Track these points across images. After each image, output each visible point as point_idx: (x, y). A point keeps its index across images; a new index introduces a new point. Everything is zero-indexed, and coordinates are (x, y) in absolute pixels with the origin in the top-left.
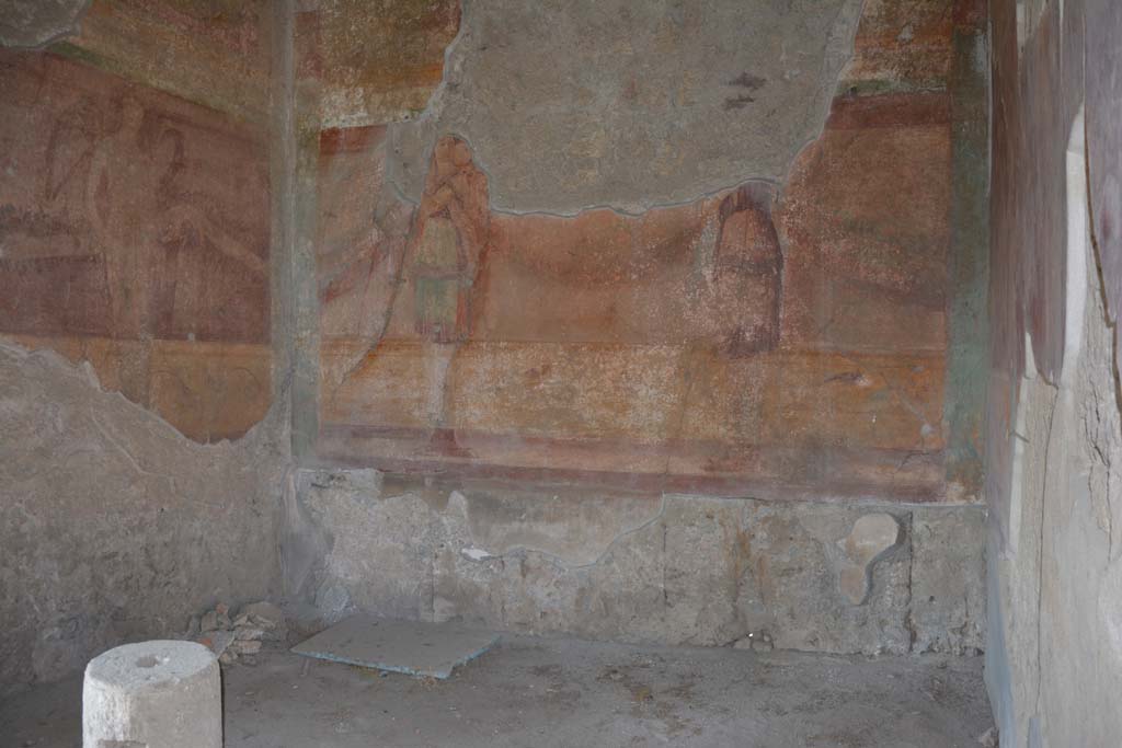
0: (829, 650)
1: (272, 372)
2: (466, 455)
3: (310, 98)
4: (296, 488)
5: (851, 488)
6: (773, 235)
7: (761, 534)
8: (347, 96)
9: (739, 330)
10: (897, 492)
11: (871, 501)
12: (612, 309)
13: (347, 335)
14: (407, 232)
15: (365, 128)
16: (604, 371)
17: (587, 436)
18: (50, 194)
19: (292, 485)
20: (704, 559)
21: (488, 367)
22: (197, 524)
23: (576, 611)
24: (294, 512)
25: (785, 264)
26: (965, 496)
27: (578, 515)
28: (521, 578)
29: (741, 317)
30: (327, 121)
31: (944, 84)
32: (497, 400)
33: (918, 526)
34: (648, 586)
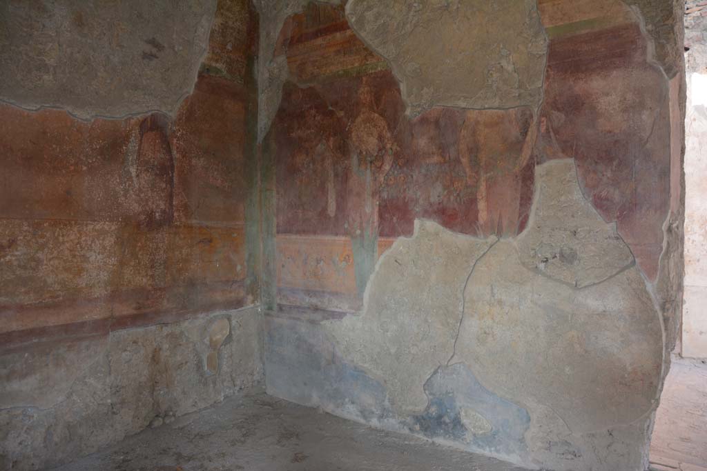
0: (203, 406)
5: (209, 307)
7: (166, 346)
9: (152, 212)
10: (229, 305)
11: (217, 313)
12: (68, 193)
16: (63, 243)
17: (51, 297)
20: (135, 372)
23: (45, 447)
25: (176, 170)
26: (253, 302)
27: (47, 365)
31: (243, 80)
33: (234, 322)
34: (101, 405)
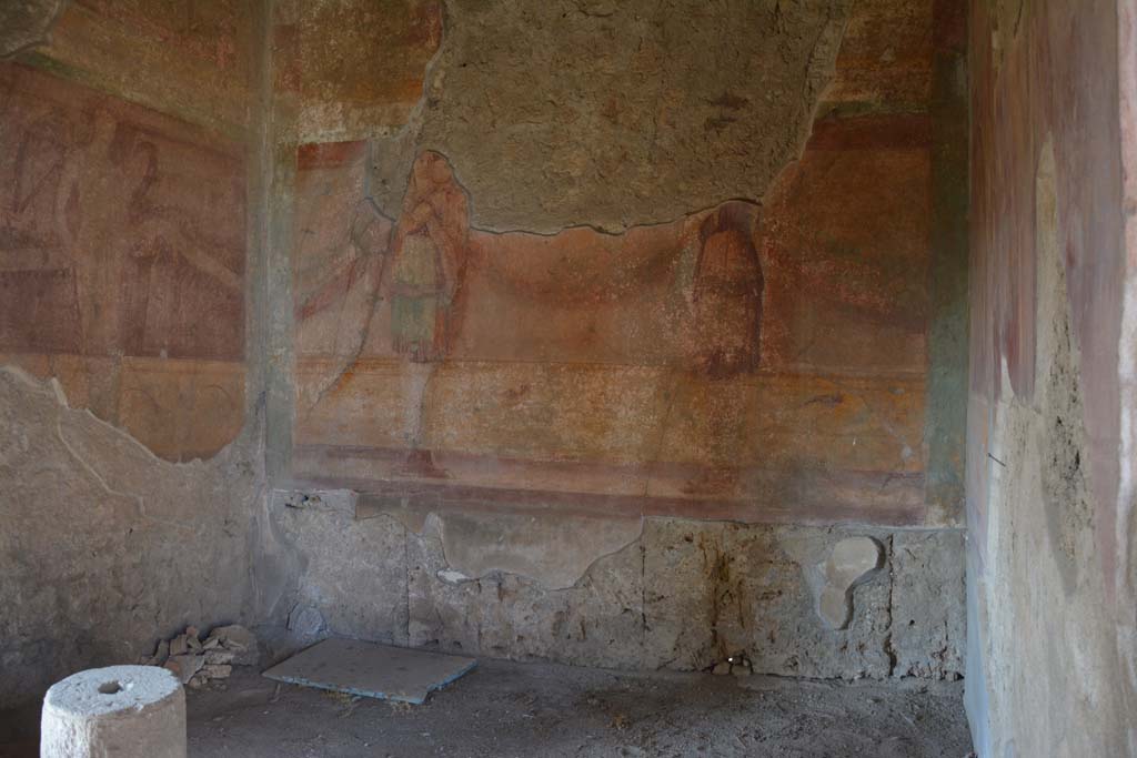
0: (809, 674)
1: (246, 391)
2: (442, 476)
3: (289, 113)
4: (269, 509)
5: (831, 511)
6: (753, 255)
7: (741, 558)
8: (326, 110)
9: (719, 352)
10: (879, 515)
11: (851, 524)
12: (592, 330)
13: (324, 353)
14: (385, 249)
15: (344, 143)
16: (583, 392)
17: (566, 457)
18: (18, 207)
19: (265, 504)
20: (683, 582)
21: (467, 387)
22: (167, 545)
23: (554, 635)
24: (268, 532)
25: (766, 285)
26: (945, 519)
27: (555, 538)
28: (497, 601)
29: (721, 339)
30: (305, 136)
31: (924, 106)
32: (476, 421)
33: (899, 550)
34: (626, 610)
